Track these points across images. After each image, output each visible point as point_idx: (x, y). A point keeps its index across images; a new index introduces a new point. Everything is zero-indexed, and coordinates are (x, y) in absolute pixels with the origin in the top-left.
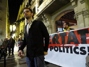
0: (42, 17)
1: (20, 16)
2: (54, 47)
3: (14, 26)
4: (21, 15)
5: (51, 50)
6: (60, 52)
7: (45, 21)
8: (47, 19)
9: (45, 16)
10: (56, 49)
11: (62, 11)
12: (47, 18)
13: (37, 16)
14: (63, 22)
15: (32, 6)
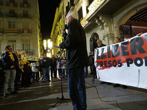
0: (97, 21)
1: (56, 25)
2: (134, 59)
4: (58, 24)
5: (128, 66)
6: (146, 66)
7: (101, 27)
8: (105, 24)
9: (100, 18)
11: (132, 7)
13: (87, 20)
14: (132, 27)
15: (76, 7)
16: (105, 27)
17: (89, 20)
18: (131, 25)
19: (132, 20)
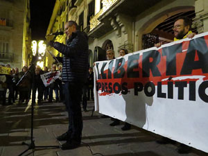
0: (112, 23)
1: (55, 21)
2: (144, 85)
3: (41, 42)
4: (58, 19)
5: (136, 94)
6: (158, 96)
7: (117, 32)
8: (123, 29)
9: (118, 20)
10: (150, 89)
11: (162, 10)
12: (122, 26)
13: (98, 19)
16: (123, 34)
17: (102, 19)
18: (158, 36)
19: (160, 29)
